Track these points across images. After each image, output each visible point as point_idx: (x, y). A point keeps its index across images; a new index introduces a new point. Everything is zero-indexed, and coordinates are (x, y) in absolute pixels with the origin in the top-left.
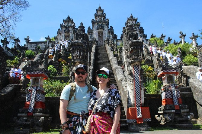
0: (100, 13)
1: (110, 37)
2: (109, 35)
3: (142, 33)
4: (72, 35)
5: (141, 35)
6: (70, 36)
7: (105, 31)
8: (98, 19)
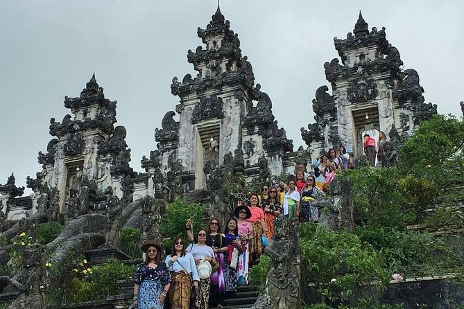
0: (215, 43)
1: (251, 146)
2: (246, 139)
3: (409, 103)
4: (94, 161)
5: (407, 112)
6: (86, 166)
7: (226, 121)
8: (204, 70)
